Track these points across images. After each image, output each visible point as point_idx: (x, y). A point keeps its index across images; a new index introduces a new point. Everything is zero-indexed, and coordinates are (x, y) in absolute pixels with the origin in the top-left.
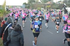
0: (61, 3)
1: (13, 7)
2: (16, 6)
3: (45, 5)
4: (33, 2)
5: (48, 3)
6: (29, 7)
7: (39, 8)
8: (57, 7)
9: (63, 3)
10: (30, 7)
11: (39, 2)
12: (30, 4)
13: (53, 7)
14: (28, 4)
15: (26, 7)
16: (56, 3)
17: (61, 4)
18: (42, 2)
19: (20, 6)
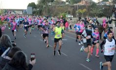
0: (107, 4)
1: (7, 11)
2: (13, 10)
3: (75, 9)
4: (49, 2)
5: (81, 4)
6: (40, 13)
7: (63, 14)
8: (99, 11)
9: (112, 4)
10: (44, 13)
11: (63, 2)
12: (44, 6)
13: (91, 12)
14: (39, 6)
15: (34, 13)
16: (99, 3)
17: (109, 6)
18: (69, 2)
19: (22, 10)
